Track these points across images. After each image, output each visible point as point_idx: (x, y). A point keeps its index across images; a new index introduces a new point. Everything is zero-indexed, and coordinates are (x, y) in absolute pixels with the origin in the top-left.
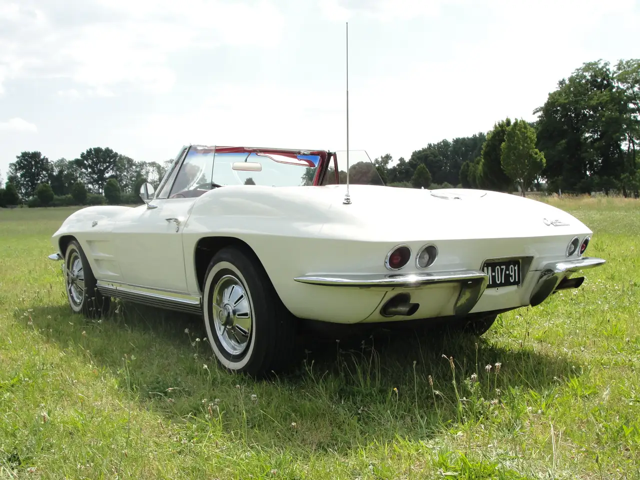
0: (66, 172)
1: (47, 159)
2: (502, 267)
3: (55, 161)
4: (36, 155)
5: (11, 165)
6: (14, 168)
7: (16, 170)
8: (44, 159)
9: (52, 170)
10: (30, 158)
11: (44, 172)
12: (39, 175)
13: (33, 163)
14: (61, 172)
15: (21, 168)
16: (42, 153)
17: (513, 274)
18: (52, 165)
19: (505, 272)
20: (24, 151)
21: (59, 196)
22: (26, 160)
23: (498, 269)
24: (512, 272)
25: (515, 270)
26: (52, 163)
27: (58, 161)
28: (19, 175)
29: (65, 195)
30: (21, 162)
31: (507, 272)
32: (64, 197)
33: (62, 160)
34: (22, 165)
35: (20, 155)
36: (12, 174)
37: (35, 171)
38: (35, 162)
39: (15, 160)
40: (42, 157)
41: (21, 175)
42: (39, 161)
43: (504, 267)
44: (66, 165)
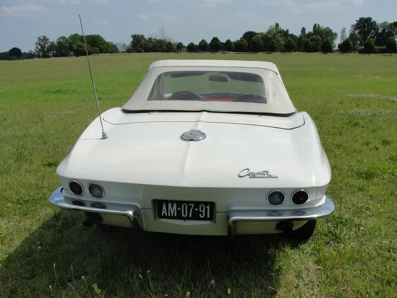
0: (387, 31)
1: (375, 22)
2: (190, 205)
3: (380, 23)
4: (369, 19)
5: (352, 26)
6: (354, 28)
7: (355, 29)
8: (373, 22)
9: (378, 29)
10: (364, 21)
11: (373, 31)
12: (369, 32)
13: (366, 25)
14: (384, 31)
15: (358, 28)
16: (373, 18)
18: (378, 26)
19: (194, 209)
20: (361, 17)
21: (378, 46)
22: (362, 23)
23: (185, 206)
25: (206, 210)
26: (379, 25)
27: (382, 24)
29: (382, 46)
30: (359, 24)
31: (196, 209)
32: (382, 47)
33: (385, 23)
34: (359, 26)
35: (358, 19)
36: (353, 31)
37: (367, 30)
38: (368, 24)
39: (355, 23)
40: (372, 21)
41: (358, 32)
42: (370, 24)
43: (193, 205)
44: (387, 26)
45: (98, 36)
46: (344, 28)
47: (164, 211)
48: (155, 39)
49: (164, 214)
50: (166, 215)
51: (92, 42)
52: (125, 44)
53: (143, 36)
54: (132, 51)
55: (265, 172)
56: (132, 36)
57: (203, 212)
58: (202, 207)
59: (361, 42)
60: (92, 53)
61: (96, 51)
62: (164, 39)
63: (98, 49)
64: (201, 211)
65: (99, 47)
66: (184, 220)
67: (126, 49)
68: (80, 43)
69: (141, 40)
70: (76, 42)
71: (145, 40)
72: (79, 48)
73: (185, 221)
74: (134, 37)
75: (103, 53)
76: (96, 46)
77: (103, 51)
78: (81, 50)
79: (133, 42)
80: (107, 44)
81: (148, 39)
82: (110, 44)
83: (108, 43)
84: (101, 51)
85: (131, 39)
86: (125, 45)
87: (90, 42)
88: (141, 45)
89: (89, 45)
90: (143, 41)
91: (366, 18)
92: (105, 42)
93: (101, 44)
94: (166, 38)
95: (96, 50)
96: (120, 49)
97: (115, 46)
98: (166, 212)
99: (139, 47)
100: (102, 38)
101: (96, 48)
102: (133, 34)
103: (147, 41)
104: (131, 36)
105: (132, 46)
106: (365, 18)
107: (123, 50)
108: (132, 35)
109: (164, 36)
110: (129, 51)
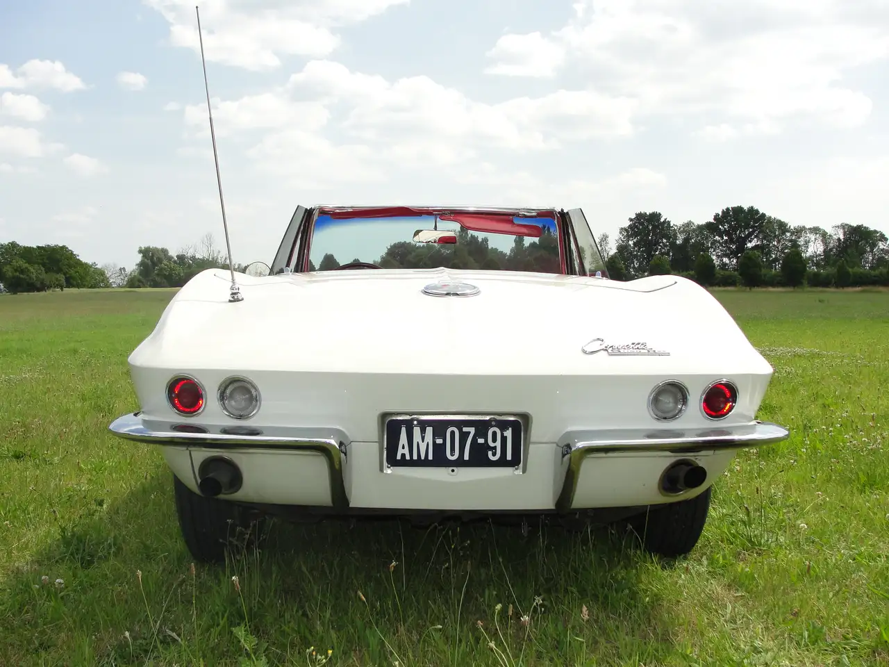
0: (693, 241)
1: (669, 222)
2: (465, 429)
3: (679, 225)
4: (655, 217)
5: (622, 230)
6: (625, 234)
7: (628, 237)
8: (664, 222)
9: (675, 238)
10: (645, 219)
11: (664, 241)
12: (657, 243)
13: (651, 228)
14: (686, 240)
15: (635, 235)
16: (662, 214)
17: (498, 444)
18: (675, 230)
19: (474, 440)
20: (638, 212)
22: (642, 224)
23: (453, 433)
24: (494, 440)
25: (504, 439)
26: (676, 228)
27: (683, 225)
28: (631, 243)
30: (635, 227)
31: (481, 441)
33: (689, 224)
34: (636, 230)
35: (633, 216)
36: (623, 241)
37: (652, 238)
38: (653, 226)
39: (627, 224)
40: (662, 220)
41: (634, 244)
42: (658, 226)
43: (472, 430)
44: (694, 230)
45: (64, 247)
46: (603, 235)
47: (403, 448)
48: (193, 258)
49: (403, 455)
50: (408, 457)
51: (47, 261)
52: (124, 268)
53: (165, 251)
54: (140, 284)
55: (639, 344)
56: (140, 251)
57: (496, 447)
58: (494, 434)
59: (641, 263)
60: (49, 287)
61: (57, 283)
62: (213, 258)
63: (62, 277)
64: (492, 445)
65: (65, 274)
66: (451, 468)
67: (126, 279)
68: (22, 263)
69: (160, 260)
70: (11, 262)
71: (170, 258)
72: (18, 274)
73: (453, 471)
74: (145, 252)
75: (73, 286)
76: (59, 271)
77: (75, 283)
78: (25, 279)
79: (142, 264)
80: (85, 266)
81: (177, 256)
82: (91, 266)
83: (86, 264)
84: (70, 283)
85: (139, 258)
86: (125, 271)
87: (45, 261)
88: (161, 269)
89: (43, 269)
90: (165, 262)
91: (650, 214)
92: (79, 263)
93: (70, 266)
94: (217, 256)
95: (57, 280)
96: (114, 280)
97: (101, 273)
98: (406, 451)
99: (158, 275)
100: (72, 253)
101: (58, 276)
102: (143, 246)
103: (175, 262)
104: (138, 249)
105: (141, 273)
106: (648, 214)
107: (119, 281)
108: (141, 247)
109: (213, 251)
110: (133, 283)
